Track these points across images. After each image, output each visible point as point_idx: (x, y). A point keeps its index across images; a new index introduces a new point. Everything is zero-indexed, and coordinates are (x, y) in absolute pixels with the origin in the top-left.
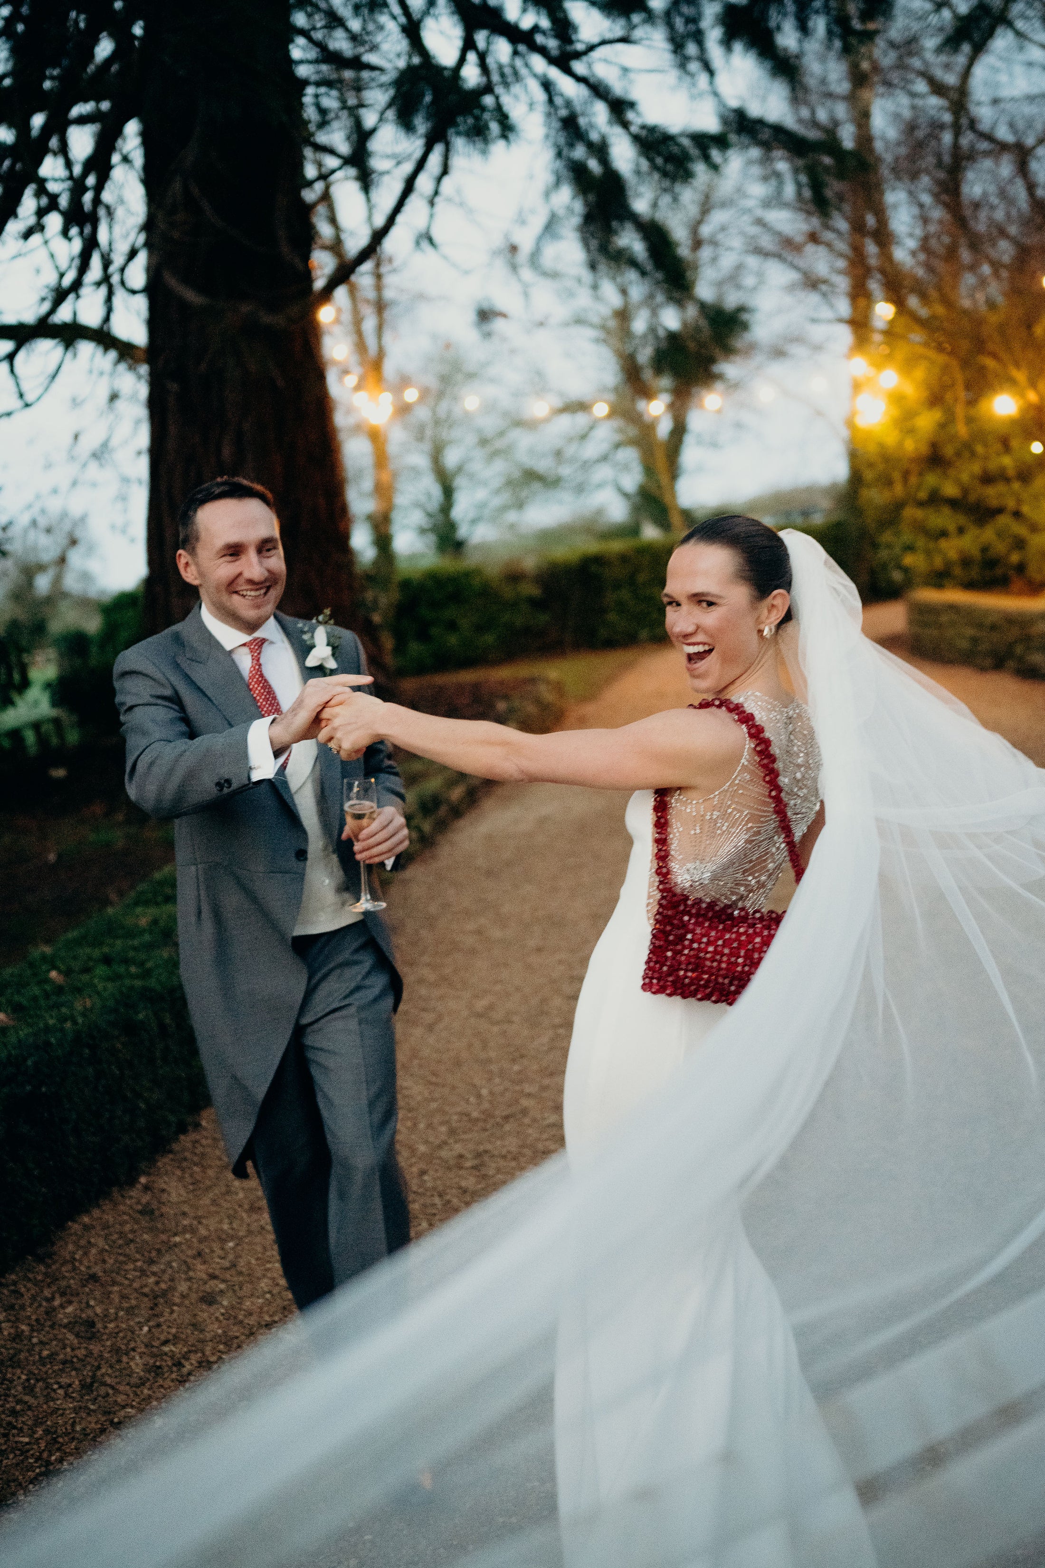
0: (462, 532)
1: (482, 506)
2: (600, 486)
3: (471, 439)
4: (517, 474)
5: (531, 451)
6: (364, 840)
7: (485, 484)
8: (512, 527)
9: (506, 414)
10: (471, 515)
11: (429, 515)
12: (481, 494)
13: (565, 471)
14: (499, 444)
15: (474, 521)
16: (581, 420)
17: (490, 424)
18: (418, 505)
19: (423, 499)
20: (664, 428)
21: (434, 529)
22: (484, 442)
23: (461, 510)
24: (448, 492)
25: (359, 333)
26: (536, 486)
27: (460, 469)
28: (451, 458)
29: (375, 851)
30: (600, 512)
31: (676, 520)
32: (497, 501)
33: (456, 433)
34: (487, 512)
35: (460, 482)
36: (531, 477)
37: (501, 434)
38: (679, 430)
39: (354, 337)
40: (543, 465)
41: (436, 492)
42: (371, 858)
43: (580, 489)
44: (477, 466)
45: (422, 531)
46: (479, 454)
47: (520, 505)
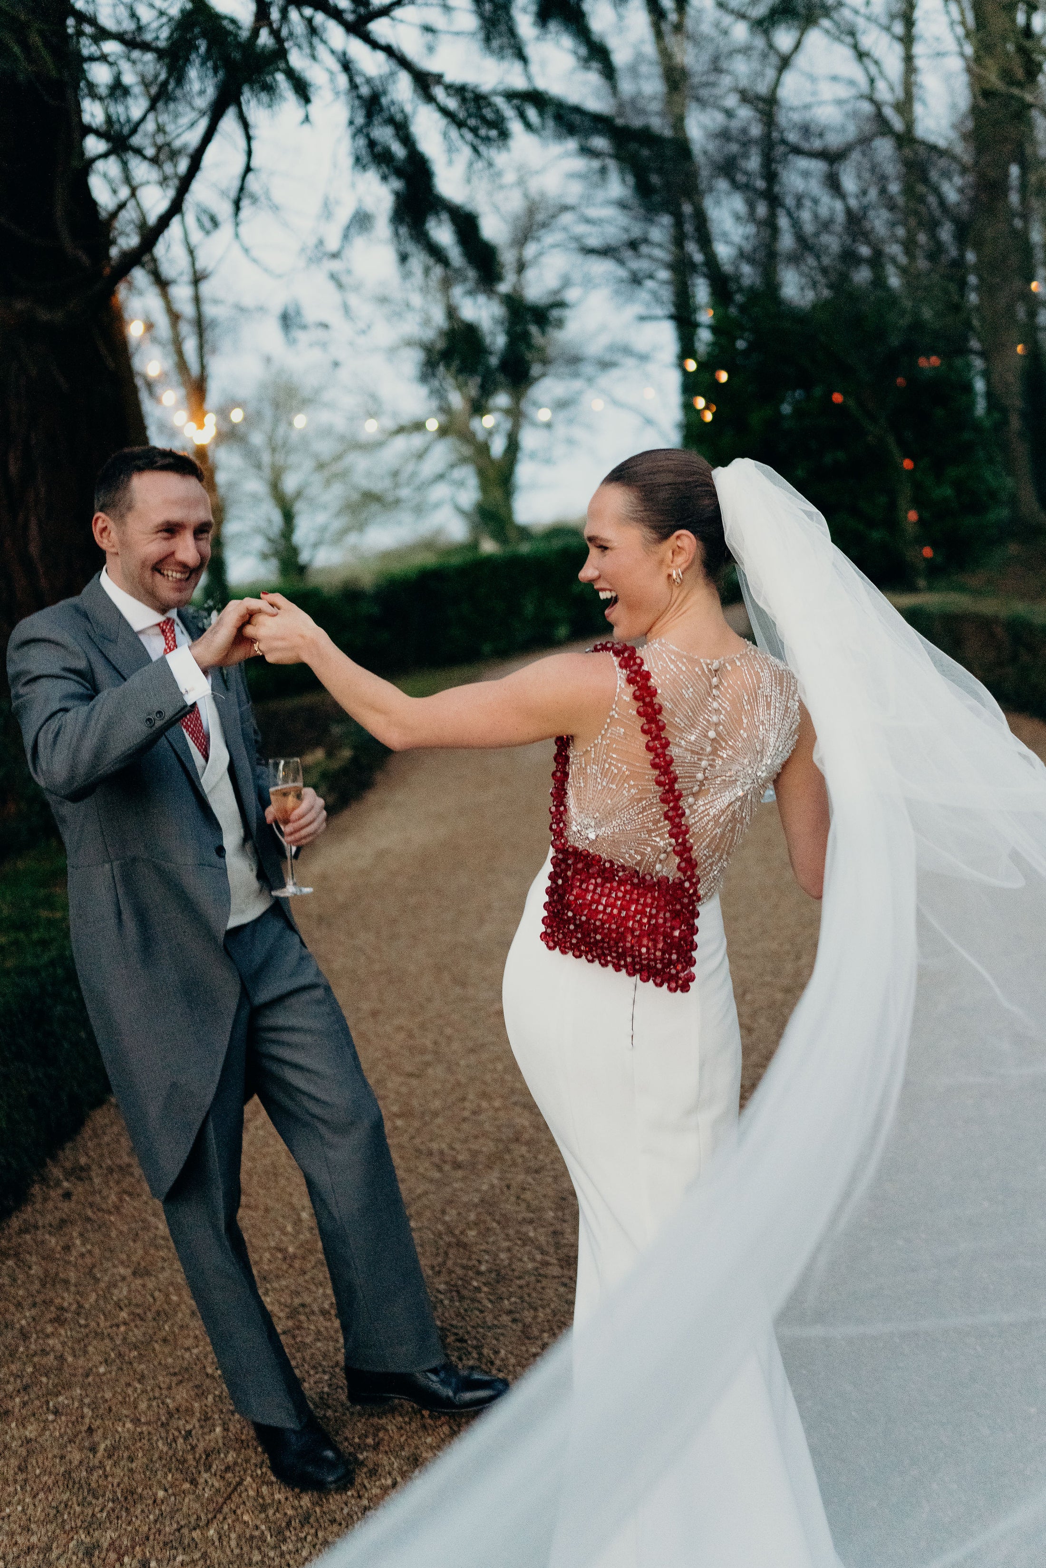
0: (304, 557)
1: (323, 529)
2: (437, 506)
3: (308, 464)
4: (355, 497)
5: (369, 474)
6: (294, 822)
7: (325, 507)
8: (354, 548)
9: (342, 438)
10: (312, 538)
11: (270, 540)
12: (321, 518)
13: (404, 492)
14: (337, 468)
15: (316, 545)
16: (417, 441)
17: (325, 448)
18: (258, 530)
19: (263, 524)
20: (498, 447)
21: (276, 553)
22: (321, 466)
23: (302, 534)
24: (288, 517)
25: (180, 353)
26: (375, 507)
27: (299, 494)
28: (290, 483)
29: (304, 832)
30: (439, 532)
31: (512, 534)
32: (337, 524)
33: (293, 459)
34: (327, 536)
35: (299, 507)
36: (370, 498)
37: (338, 457)
38: (513, 447)
39: (175, 358)
40: (378, 486)
41: (277, 517)
42: (301, 839)
43: (419, 510)
44: (315, 490)
45: (264, 557)
46: (317, 479)
47: (361, 527)
